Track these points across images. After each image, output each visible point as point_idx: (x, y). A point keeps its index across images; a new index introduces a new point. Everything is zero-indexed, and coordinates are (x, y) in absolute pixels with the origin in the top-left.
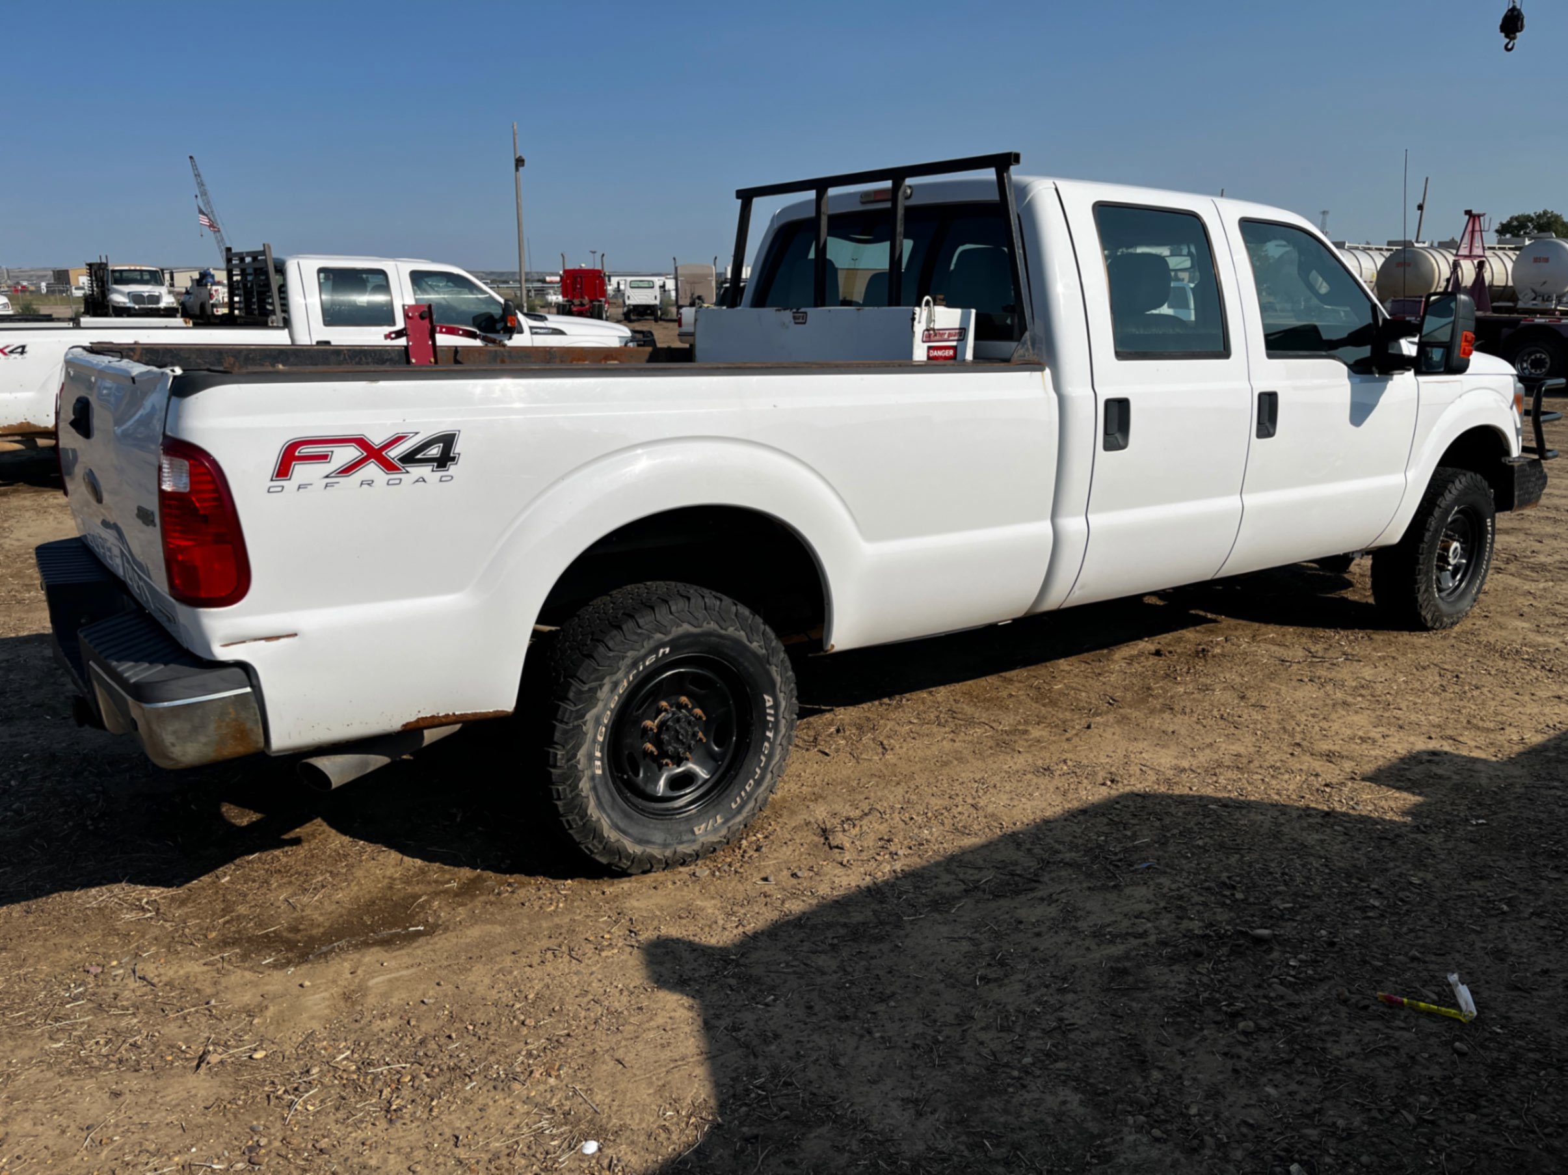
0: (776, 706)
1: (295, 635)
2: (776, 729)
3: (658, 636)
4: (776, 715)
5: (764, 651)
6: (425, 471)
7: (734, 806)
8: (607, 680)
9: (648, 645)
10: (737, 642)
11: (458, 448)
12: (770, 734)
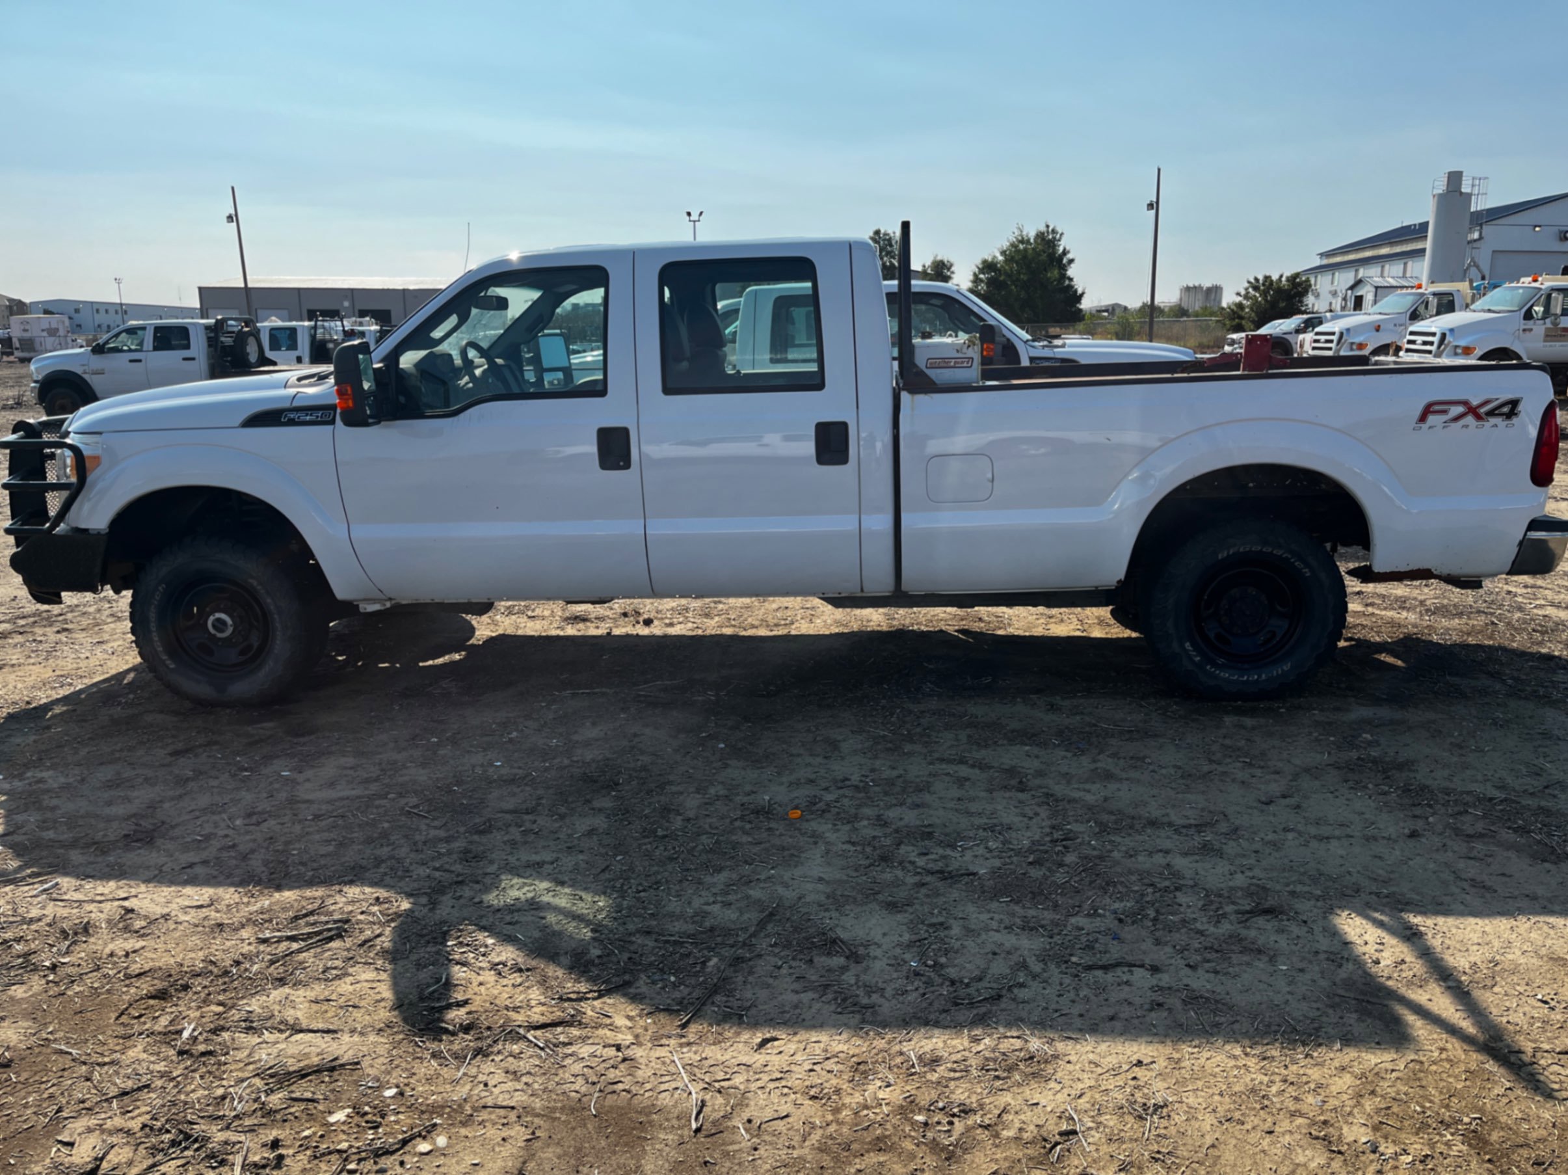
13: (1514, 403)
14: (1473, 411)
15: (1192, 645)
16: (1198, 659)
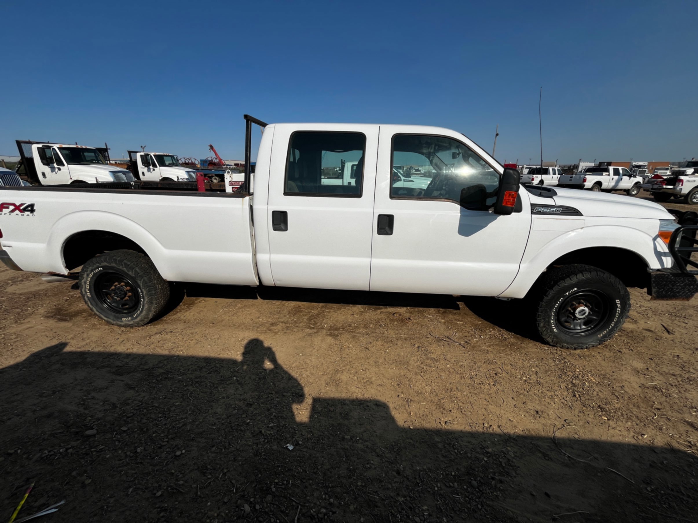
0: (142, 292)
1: (11, 247)
2: (143, 298)
3: (97, 264)
4: (143, 294)
5: (134, 275)
6: (28, 213)
7: (134, 316)
8: (85, 273)
9: (95, 266)
10: (123, 271)
11: (35, 208)
12: (142, 300)
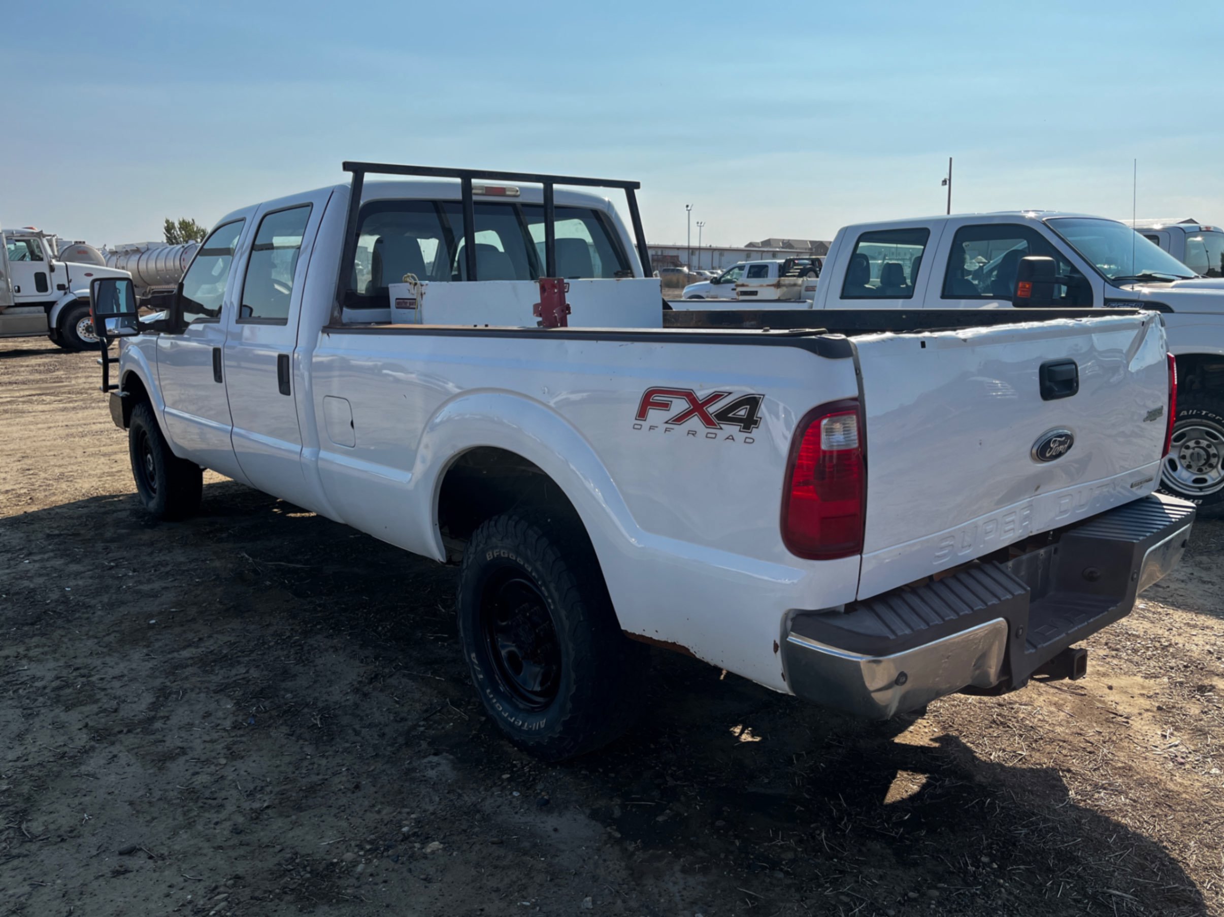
13: (753, 402)
14: (697, 407)
15: (478, 657)
16: (481, 676)
